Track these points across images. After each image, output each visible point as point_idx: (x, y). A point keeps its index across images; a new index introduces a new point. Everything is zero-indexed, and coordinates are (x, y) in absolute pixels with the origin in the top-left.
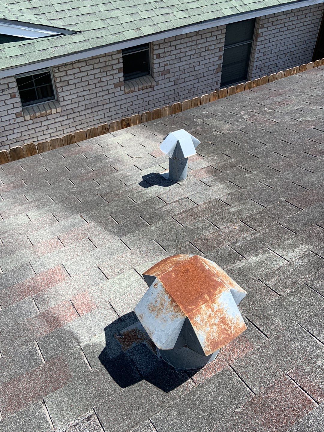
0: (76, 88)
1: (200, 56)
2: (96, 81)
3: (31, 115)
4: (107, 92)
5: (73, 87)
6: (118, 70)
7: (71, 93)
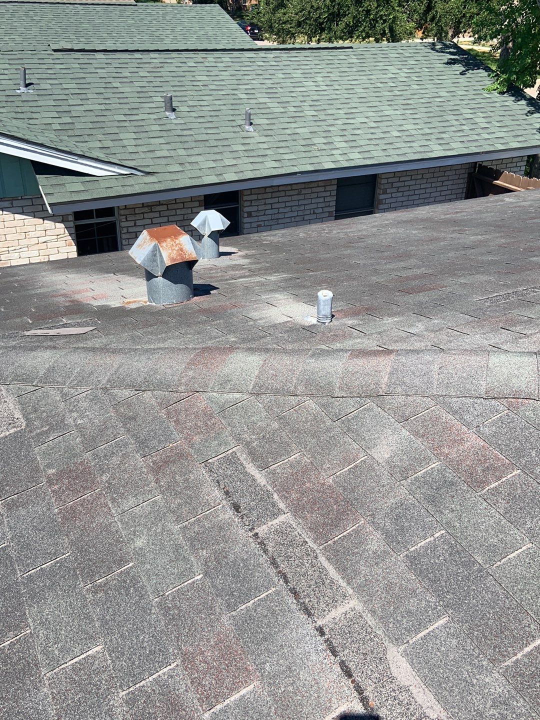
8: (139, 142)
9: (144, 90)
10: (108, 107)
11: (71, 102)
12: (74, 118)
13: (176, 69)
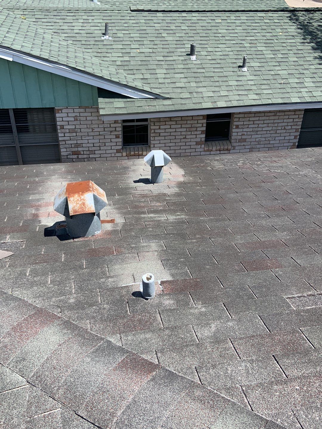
0: (165, 139)
1: (276, 133)
2: (182, 137)
3: (127, 153)
4: (189, 147)
5: (163, 138)
6: (201, 132)
7: (161, 143)
8: (168, 76)
9: (181, 39)
10: (154, 50)
11: (133, 46)
12: (131, 58)
13: (207, 25)
